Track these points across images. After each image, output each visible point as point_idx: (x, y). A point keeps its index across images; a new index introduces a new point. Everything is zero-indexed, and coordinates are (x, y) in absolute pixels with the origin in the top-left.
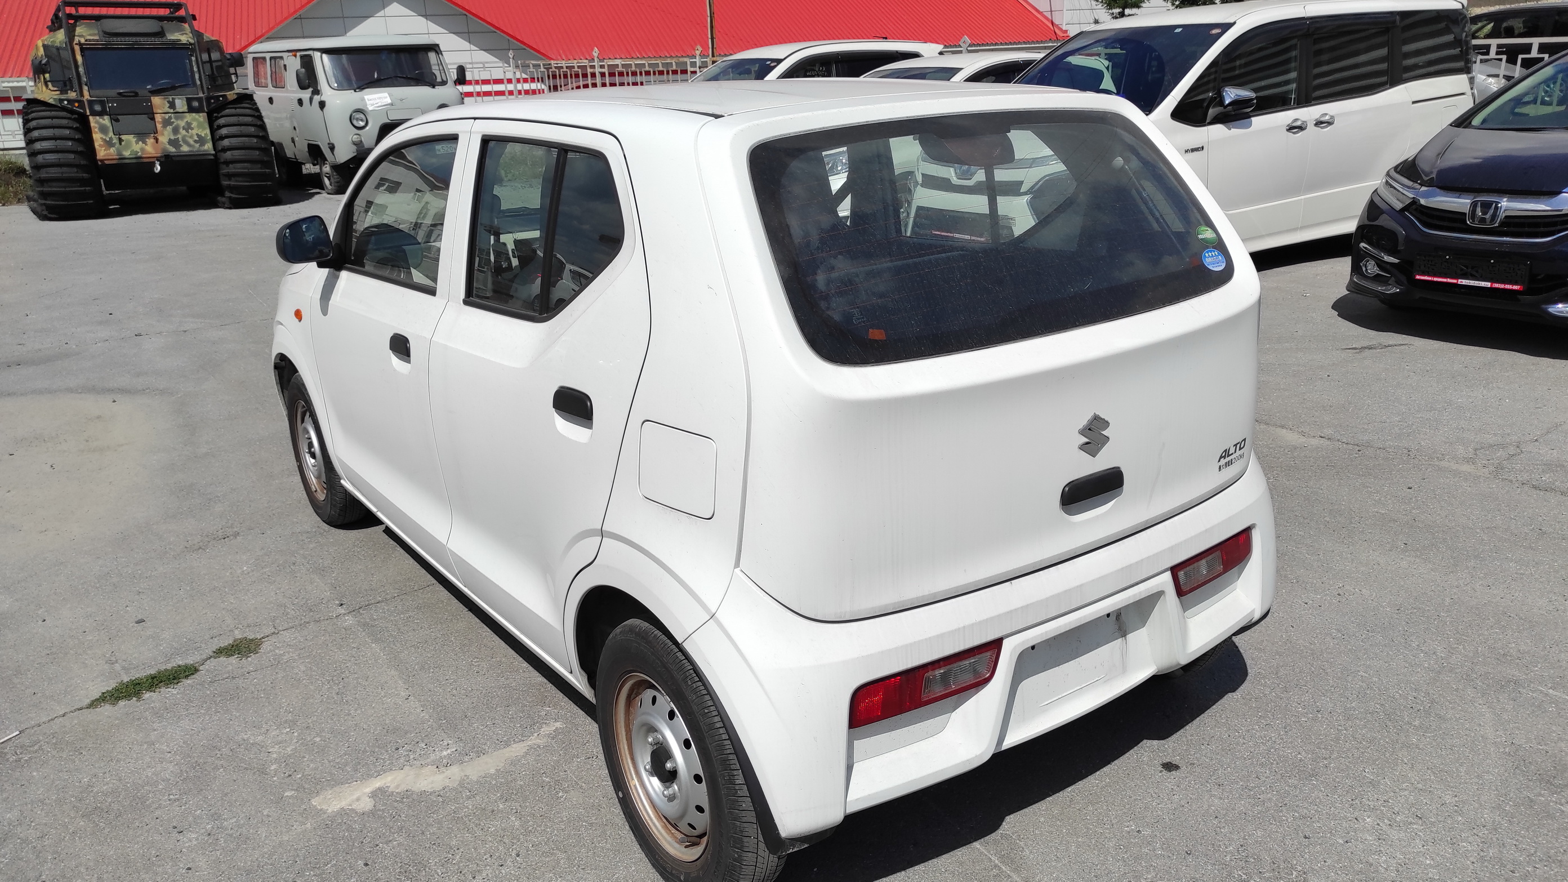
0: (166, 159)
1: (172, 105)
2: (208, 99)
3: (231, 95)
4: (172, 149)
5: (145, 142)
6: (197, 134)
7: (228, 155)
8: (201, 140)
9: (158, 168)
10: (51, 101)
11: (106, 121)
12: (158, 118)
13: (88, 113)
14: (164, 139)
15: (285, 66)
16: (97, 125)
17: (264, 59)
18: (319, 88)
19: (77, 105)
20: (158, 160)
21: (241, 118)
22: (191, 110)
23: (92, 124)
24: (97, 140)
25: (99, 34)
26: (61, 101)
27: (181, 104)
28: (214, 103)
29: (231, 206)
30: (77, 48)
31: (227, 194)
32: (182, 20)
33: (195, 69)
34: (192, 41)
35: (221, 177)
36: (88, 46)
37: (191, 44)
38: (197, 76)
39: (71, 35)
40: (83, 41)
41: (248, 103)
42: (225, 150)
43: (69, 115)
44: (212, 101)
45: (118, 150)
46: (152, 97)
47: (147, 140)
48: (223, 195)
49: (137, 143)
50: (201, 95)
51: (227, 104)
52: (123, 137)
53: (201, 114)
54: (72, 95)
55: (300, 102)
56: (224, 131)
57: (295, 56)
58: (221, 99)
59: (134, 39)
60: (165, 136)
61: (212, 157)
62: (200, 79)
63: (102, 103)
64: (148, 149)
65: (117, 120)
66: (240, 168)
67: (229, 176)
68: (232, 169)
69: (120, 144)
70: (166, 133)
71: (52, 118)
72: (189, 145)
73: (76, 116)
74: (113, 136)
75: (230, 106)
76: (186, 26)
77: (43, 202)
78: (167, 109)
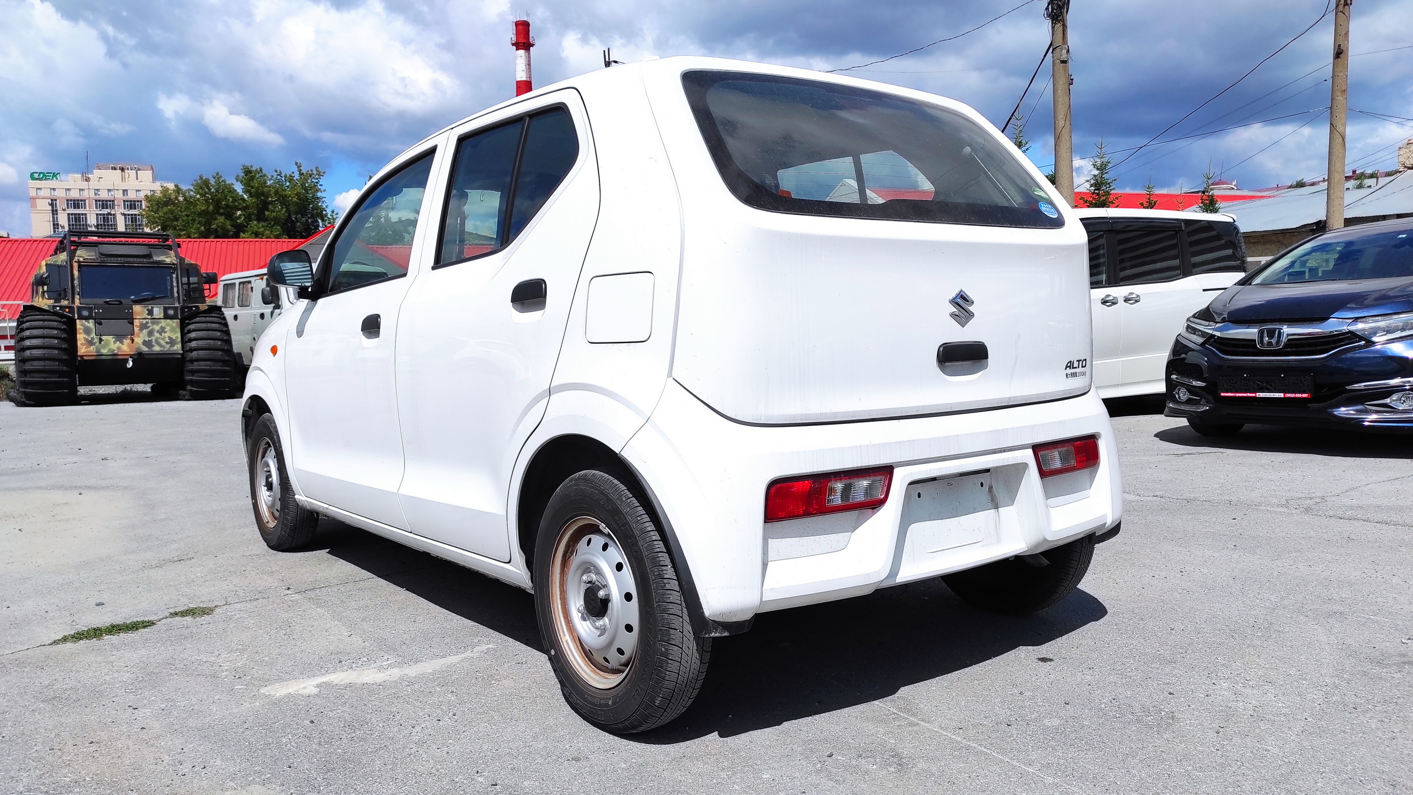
0: (139, 357)
1: (150, 312)
2: (183, 308)
3: (203, 307)
4: (145, 349)
5: (122, 343)
6: (169, 337)
7: (194, 354)
8: (172, 342)
9: (130, 364)
10: (46, 307)
11: (91, 324)
12: (136, 322)
13: (76, 317)
14: (139, 340)
15: (252, 288)
16: (82, 327)
17: (234, 284)
18: (280, 304)
19: (67, 310)
20: (131, 357)
21: (209, 325)
22: (166, 317)
23: (78, 327)
24: (80, 339)
25: (96, 256)
26: (55, 307)
27: (158, 311)
28: (187, 312)
29: (192, 398)
30: (75, 265)
31: (189, 388)
32: (170, 248)
33: (175, 284)
34: (175, 262)
35: (185, 373)
36: (85, 264)
37: (174, 264)
38: (175, 290)
39: (72, 255)
40: (81, 259)
41: (217, 314)
42: (191, 350)
43: (59, 319)
44: (186, 310)
45: (97, 348)
46: (134, 306)
47: (124, 340)
48: (185, 389)
49: (115, 342)
50: (177, 305)
51: (198, 313)
52: (104, 338)
53: (175, 321)
54: (65, 303)
55: (262, 316)
56: (193, 335)
57: (262, 279)
58: (194, 309)
59: (126, 259)
60: (140, 338)
61: (180, 356)
62: (178, 292)
63: (90, 310)
64: (125, 348)
65: (100, 324)
66: (206, 366)
67: (193, 372)
68: (195, 366)
69: (100, 343)
70: (141, 335)
71: (44, 320)
72: (160, 345)
73: (66, 320)
74: (95, 337)
75: (201, 315)
76: (172, 252)
77: (23, 390)
78: (145, 316)
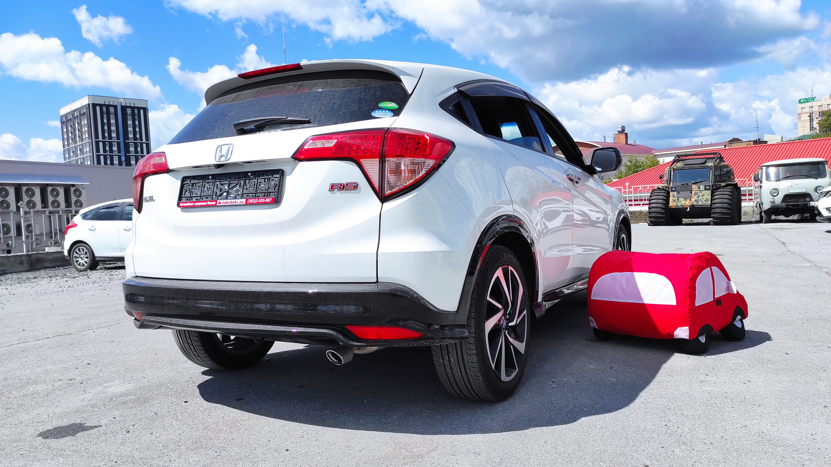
0: (692, 207)
3: (723, 184)
4: (695, 203)
6: (706, 198)
7: (715, 205)
9: (688, 210)
11: (675, 193)
12: (693, 192)
13: (670, 191)
14: (693, 200)
20: (689, 207)
21: (724, 192)
22: (706, 189)
23: (671, 195)
24: (671, 200)
25: (683, 165)
26: (663, 187)
27: (702, 187)
28: (715, 187)
29: (713, 225)
30: (672, 170)
32: (714, 158)
33: (711, 175)
35: (712, 214)
37: (711, 166)
40: (675, 167)
43: (664, 192)
45: (677, 203)
46: (693, 185)
47: (687, 200)
51: (720, 187)
52: (679, 199)
53: (709, 191)
54: (667, 185)
56: (716, 197)
57: (760, 169)
58: (718, 185)
59: (692, 166)
61: (709, 206)
62: (712, 178)
63: (675, 187)
64: (687, 203)
65: (679, 193)
66: (718, 210)
68: (715, 210)
70: (694, 197)
71: (659, 193)
72: (702, 202)
73: (666, 192)
74: (676, 198)
77: (649, 219)
78: (697, 189)
